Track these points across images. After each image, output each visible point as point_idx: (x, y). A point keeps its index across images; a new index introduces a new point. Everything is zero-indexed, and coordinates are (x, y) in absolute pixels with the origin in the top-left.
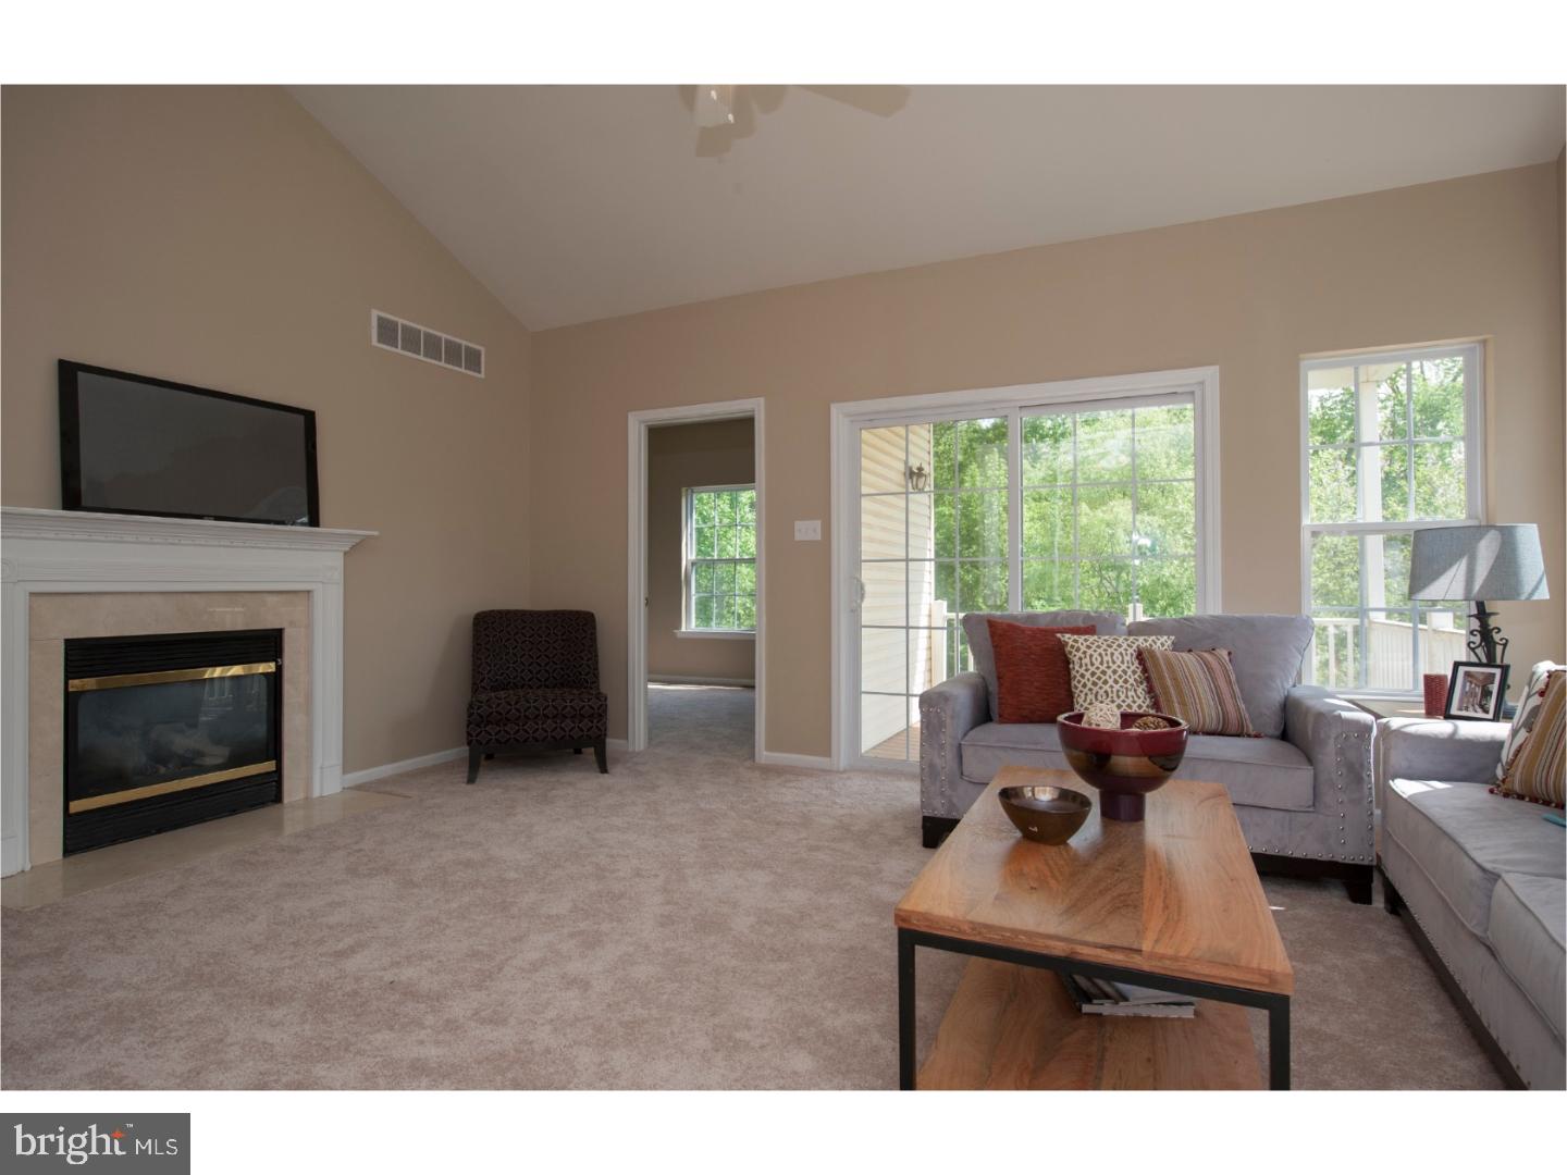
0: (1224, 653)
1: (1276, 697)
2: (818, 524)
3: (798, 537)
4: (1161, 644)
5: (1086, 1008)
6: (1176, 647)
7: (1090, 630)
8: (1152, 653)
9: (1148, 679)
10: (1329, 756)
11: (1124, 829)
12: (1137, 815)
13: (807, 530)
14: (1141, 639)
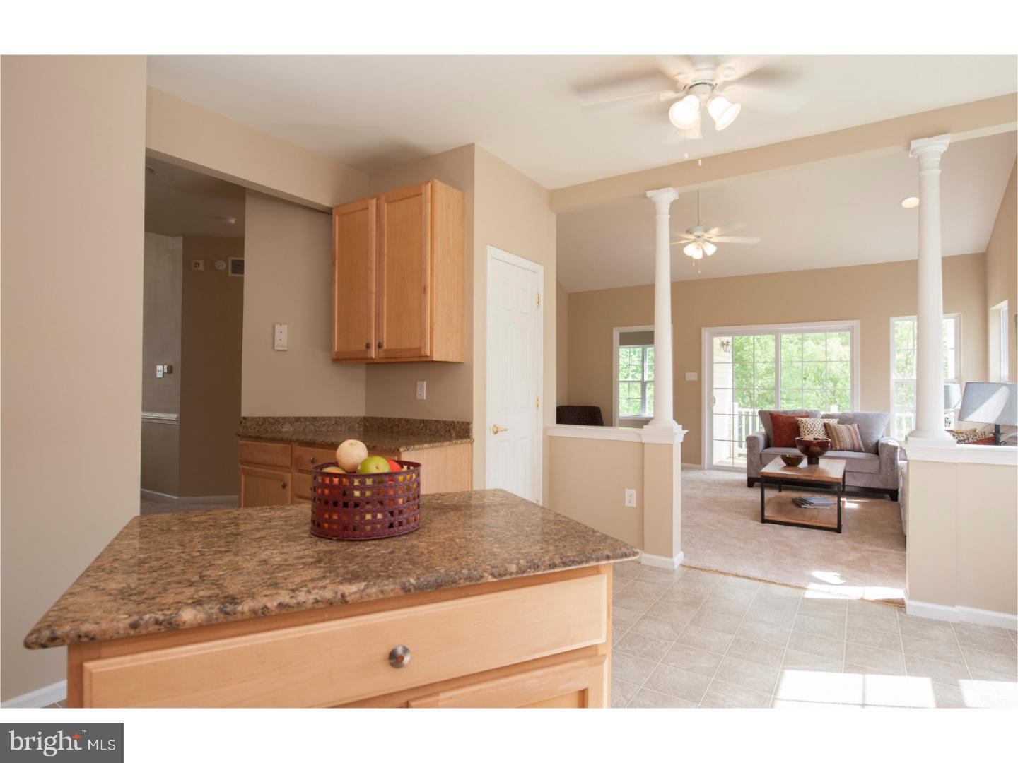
0: (856, 425)
1: (875, 440)
2: (696, 374)
3: (687, 379)
4: (833, 422)
5: (803, 506)
6: (839, 423)
7: (807, 416)
8: (829, 425)
9: (827, 433)
10: (884, 455)
11: (814, 467)
12: (817, 463)
13: (691, 376)
14: (826, 420)
